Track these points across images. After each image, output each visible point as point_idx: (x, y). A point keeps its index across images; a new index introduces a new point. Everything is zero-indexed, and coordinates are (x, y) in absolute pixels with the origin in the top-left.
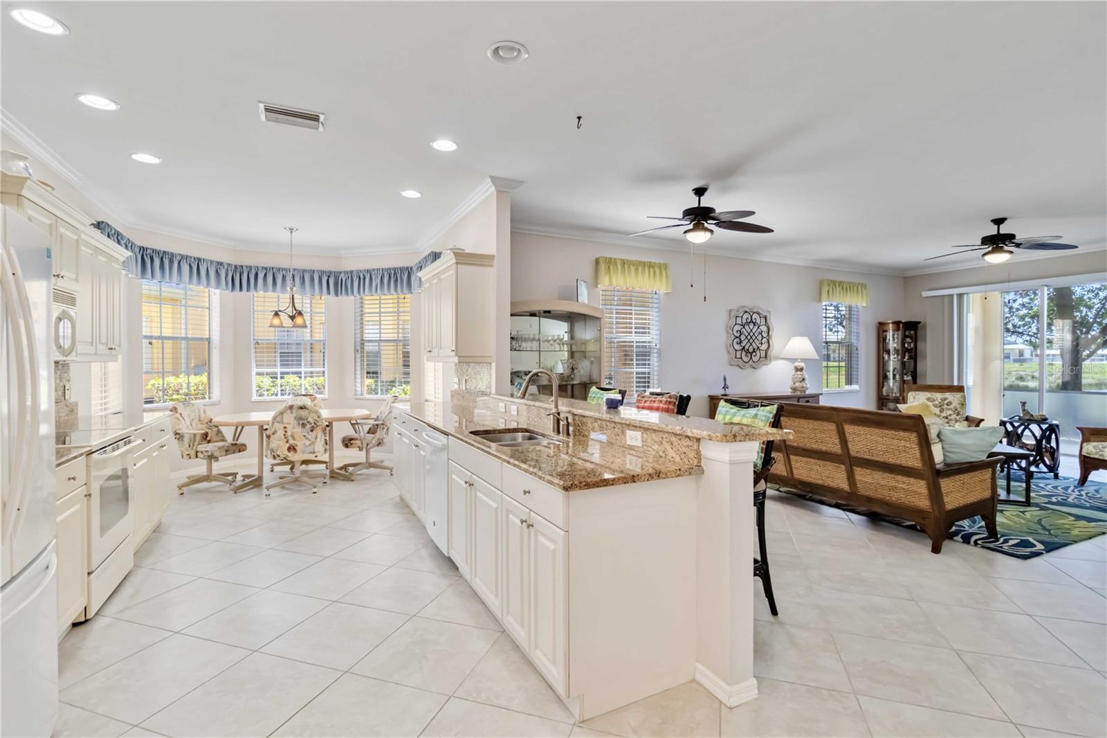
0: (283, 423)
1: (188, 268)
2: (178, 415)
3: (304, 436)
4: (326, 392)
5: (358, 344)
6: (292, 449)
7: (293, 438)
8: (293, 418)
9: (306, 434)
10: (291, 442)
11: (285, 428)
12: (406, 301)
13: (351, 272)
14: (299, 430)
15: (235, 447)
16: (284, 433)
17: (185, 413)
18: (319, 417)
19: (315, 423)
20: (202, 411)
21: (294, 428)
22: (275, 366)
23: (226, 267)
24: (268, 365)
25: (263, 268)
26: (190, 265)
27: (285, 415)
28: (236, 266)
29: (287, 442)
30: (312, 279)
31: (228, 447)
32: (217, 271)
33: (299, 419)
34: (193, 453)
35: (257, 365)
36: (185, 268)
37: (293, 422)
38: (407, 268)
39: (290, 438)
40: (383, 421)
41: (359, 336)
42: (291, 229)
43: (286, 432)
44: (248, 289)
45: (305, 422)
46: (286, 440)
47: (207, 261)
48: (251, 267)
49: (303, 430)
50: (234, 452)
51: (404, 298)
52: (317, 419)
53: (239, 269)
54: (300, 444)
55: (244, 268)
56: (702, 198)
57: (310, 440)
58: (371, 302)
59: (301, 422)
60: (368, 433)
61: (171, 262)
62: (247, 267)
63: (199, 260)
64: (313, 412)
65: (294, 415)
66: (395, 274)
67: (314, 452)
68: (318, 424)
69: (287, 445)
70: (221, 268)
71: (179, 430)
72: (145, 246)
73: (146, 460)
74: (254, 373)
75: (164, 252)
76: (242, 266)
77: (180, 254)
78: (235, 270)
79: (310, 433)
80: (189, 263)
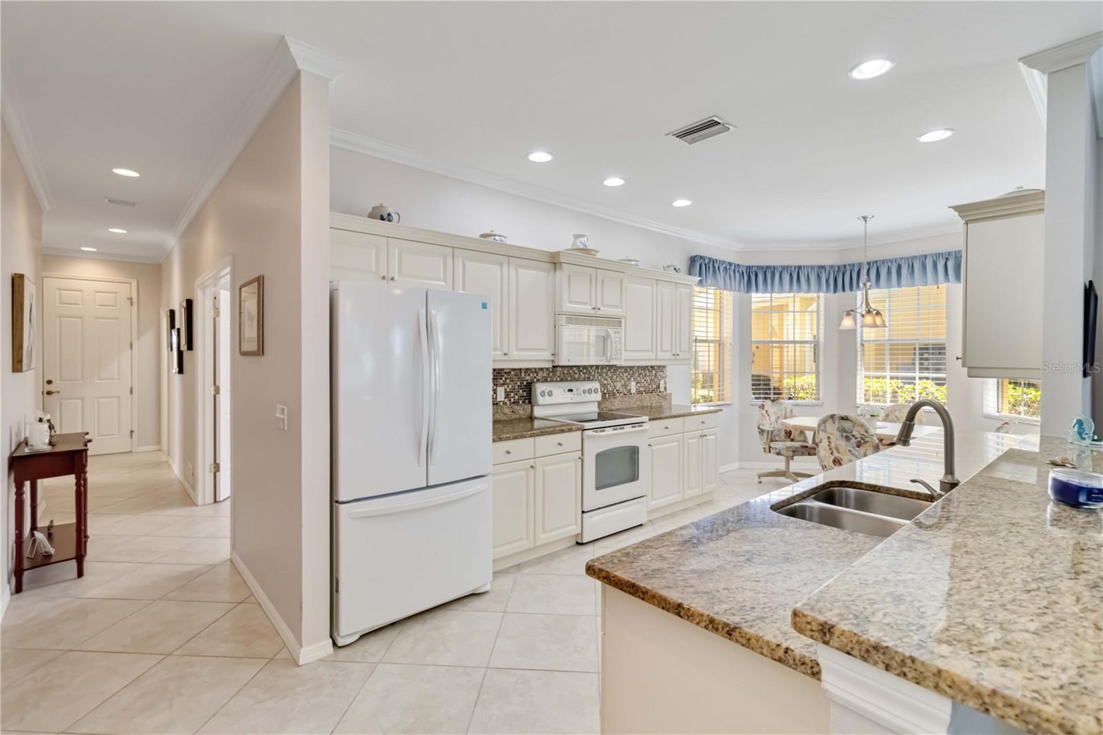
0: (826, 432)
1: (788, 277)
2: (764, 412)
3: (850, 451)
6: (836, 461)
7: (838, 452)
8: (836, 429)
10: (836, 454)
11: (829, 438)
14: (842, 443)
15: (804, 450)
16: (828, 443)
17: (771, 411)
18: (867, 432)
19: (861, 438)
20: (788, 411)
21: (837, 440)
22: (883, 369)
23: (828, 269)
25: (866, 263)
26: (791, 275)
27: (827, 424)
28: (839, 267)
29: (832, 453)
31: (797, 448)
32: (818, 275)
33: (843, 430)
34: (767, 449)
36: (786, 277)
37: (836, 433)
39: (834, 450)
42: (865, 218)
43: (830, 442)
45: (849, 435)
46: (830, 452)
47: (808, 267)
48: (853, 265)
49: (847, 443)
50: (803, 454)
52: (866, 434)
53: (841, 269)
54: (845, 458)
55: (847, 267)
57: (856, 456)
59: (845, 434)
61: (773, 275)
62: (849, 265)
63: (800, 267)
64: (858, 425)
65: (837, 425)
69: (832, 458)
70: (823, 272)
71: (762, 425)
72: (751, 265)
73: (675, 444)
74: (860, 377)
75: (767, 267)
76: (845, 266)
77: (781, 266)
78: (838, 272)
79: (857, 449)
80: (789, 272)
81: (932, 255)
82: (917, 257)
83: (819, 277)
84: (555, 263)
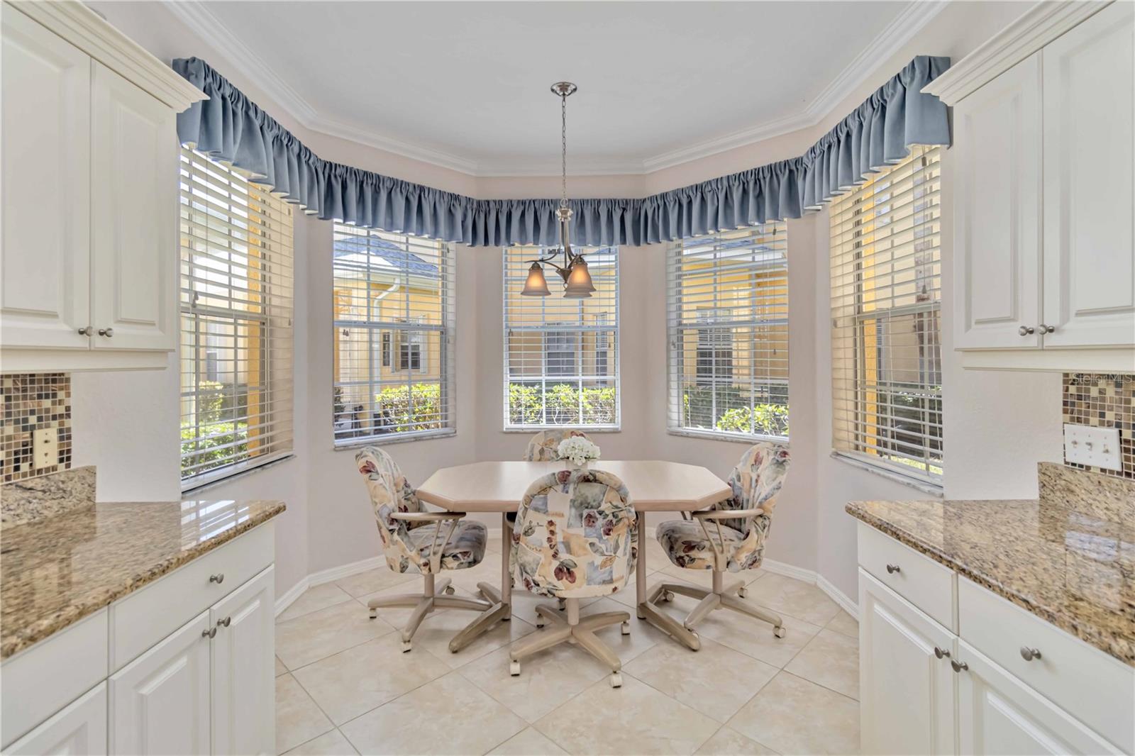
0: (546, 512)
1: (403, 202)
3: (592, 544)
4: (619, 419)
5: (673, 331)
6: (565, 571)
7: (569, 550)
8: (568, 503)
9: (595, 540)
10: (564, 556)
11: (551, 523)
12: (778, 236)
13: (664, 196)
14: (580, 530)
16: (547, 535)
19: (614, 515)
21: (569, 526)
23: (464, 203)
25: (519, 201)
26: (407, 199)
27: (551, 494)
28: (479, 203)
29: (555, 556)
30: (597, 216)
32: (450, 210)
33: (581, 504)
36: (400, 203)
37: (569, 512)
38: (786, 163)
39: (561, 548)
40: (760, 506)
41: (673, 316)
43: (552, 532)
44: (497, 242)
45: (594, 512)
46: (552, 552)
47: (435, 192)
48: (501, 202)
49: (589, 530)
51: (774, 232)
52: (620, 504)
53: (482, 207)
54: (583, 562)
55: (492, 205)
57: (602, 554)
58: (695, 250)
59: (585, 513)
61: (376, 192)
62: (495, 202)
63: (422, 189)
64: (612, 488)
65: (571, 495)
66: (757, 181)
67: (611, 581)
68: (621, 515)
69: (556, 564)
70: (458, 206)
72: (334, 161)
74: (506, 385)
75: (365, 173)
76: (488, 202)
77: (391, 179)
78: (478, 211)
79: (605, 537)
80: (405, 194)
81: (606, 201)
83: (450, 213)
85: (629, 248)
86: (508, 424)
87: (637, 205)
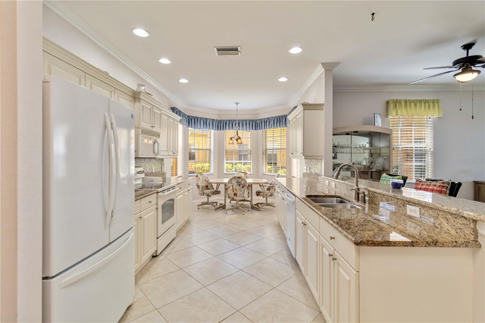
0: (232, 184)
1: (203, 122)
2: (198, 178)
3: (240, 190)
4: (252, 172)
5: (264, 151)
6: (235, 195)
7: (236, 191)
8: (236, 182)
9: (240, 189)
10: (235, 192)
11: (233, 186)
12: (284, 130)
13: (262, 119)
14: (238, 187)
15: (216, 192)
17: (200, 178)
18: (246, 182)
19: (244, 185)
20: (206, 177)
21: (236, 186)
22: (233, 160)
23: (216, 121)
24: (230, 160)
25: (228, 120)
26: (204, 121)
27: (233, 180)
28: (219, 121)
29: (233, 192)
30: (246, 124)
31: (214, 192)
33: (238, 182)
34: (202, 194)
35: (226, 160)
37: (236, 184)
38: (285, 115)
39: (235, 190)
40: (273, 185)
41: (264, 147)
42: (237, 103)
43: (233, 187)
44: (223, 130)
45: (240, 184)
47: (209, 119)
48: (224, 120)
50: (216, 194)
51: (283, 130)
52: (245, 183)
53: (220, 121)
54: (239, 193)
55: (222, 121)
56: (469, 51)
57: (242, 192)
58: (270, 132)
60: (267, 190)
61: (197, 121)
62: (223, 120)
63: (207, 119)
64: (243, 180)
65: (236, 181)
66: (279, 118)
67: (244, 197)
68: (245, 185)
69: (234, 193)
70: (214, 121)
71: (198, 184)
72: (189, 115)
73: (182, 195)
74: (225, 163)
75: (195, 117)
76: (221, 120)
77: (200, 117)
78: (219, 122)
79: (242, 189)
81: (249, 120)
82: (244, 120)
83: (213, 123)
84: (134, 98)
85: (254, 131)
86: (225, 172)
87: (256, 121)
